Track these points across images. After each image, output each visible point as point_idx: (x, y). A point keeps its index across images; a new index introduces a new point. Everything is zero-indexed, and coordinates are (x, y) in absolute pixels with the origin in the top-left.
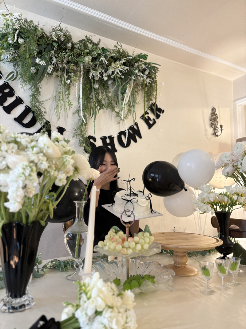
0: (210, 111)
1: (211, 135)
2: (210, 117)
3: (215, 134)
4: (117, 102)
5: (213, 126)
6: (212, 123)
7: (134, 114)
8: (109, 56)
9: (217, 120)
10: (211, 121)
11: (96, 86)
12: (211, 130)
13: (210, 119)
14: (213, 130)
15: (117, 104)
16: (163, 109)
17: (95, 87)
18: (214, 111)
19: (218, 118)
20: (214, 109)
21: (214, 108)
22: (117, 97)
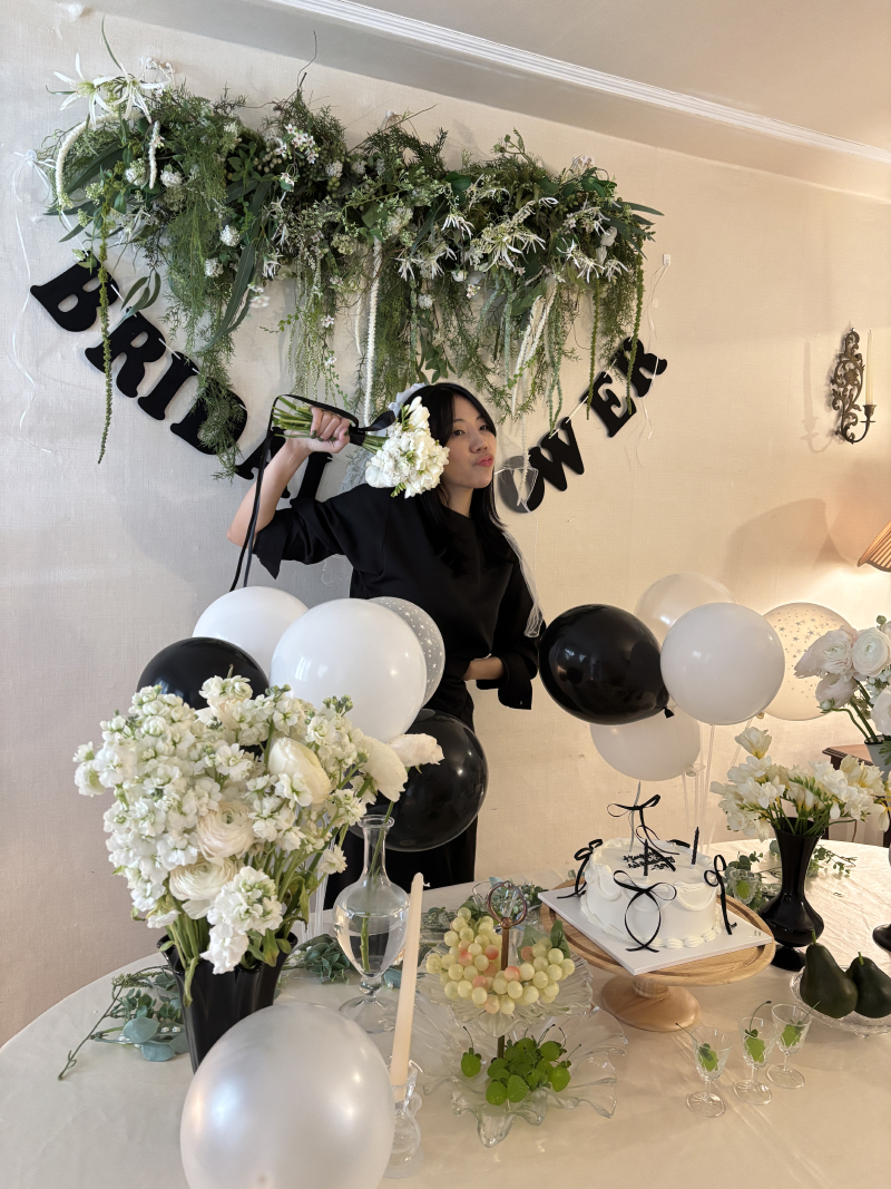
0: (836, 346)
1: (827, 436)
2: (834, 369)
3: (843, 433)
4: (498, 350)
5: (840, 403)
6: (835, 392)
7: (556, 391)
8: (474, 198)
9: (859, 378)
10: (835, 387)
11: (427, 301)
12: (830, 419)
13: (833, 376)
14: (839, 416)
15: (495, 358)
16: (660, 356)
17: (421, 304)
18: (851, 345)
19: (861, 369)
20: (851, 338)
21: (853, 333)
22: (498, 334)
